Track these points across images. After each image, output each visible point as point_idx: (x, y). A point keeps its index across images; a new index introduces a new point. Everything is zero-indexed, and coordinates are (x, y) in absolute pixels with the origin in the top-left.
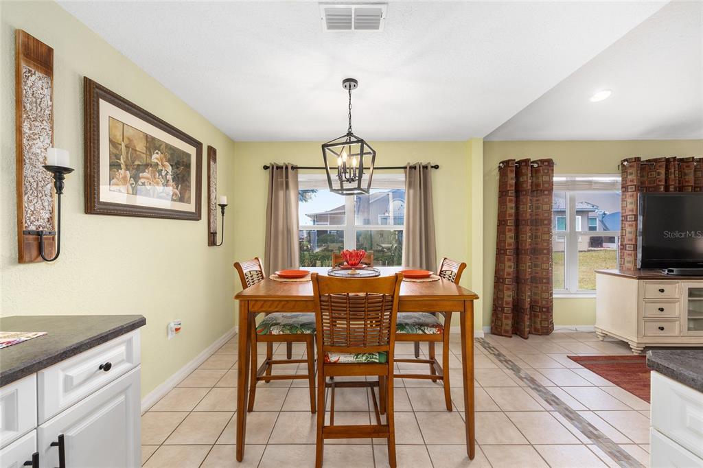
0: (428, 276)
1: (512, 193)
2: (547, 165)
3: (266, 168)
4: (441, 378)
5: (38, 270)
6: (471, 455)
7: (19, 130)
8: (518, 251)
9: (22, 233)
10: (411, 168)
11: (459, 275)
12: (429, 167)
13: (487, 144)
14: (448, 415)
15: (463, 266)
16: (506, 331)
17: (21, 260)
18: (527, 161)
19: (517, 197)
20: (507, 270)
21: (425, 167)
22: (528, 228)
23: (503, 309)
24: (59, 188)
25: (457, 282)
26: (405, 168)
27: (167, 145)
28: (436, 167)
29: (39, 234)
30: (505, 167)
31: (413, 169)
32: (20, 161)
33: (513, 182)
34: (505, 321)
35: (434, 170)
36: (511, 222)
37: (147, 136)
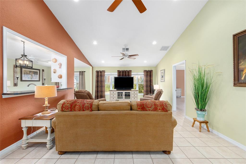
2: (104, 71)
5: (16, 87)
7: (14, 74)
9: (14, 84)
17: (14, 86)
21: (82, 72)
22: (99, 82)
24: (18, 79)
26: (80, 72)
27: (33, 71)
28: (85, 72)
29: (16, 84)
32: (14, 77)
37: (29, 71)
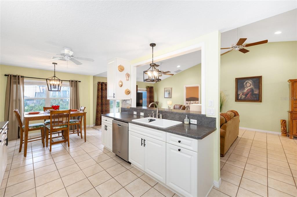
0: (77, 111)
1: (100, 90)
3: (6, 75)
4: (80, 132)
6: (85, 141)
8: (102, 104)
10: (72, 81)
11: (84, 110)
12: (78, 82)
13: (94, 77)
14: (82, 139)
15: (85, 108)
16: (99, 124)
18: (104, 83)
19: (102, 91)
20: (99, 109)
21: (76, 81)
22: (104, 99)
23: (98, 118)
25: (84, 111)
26: (70, 81)
30: (99, 83)
31: (72, 82)
33: (101, 87)
34: (99, 122)
35: (79, 82)
36: (100, 97)
